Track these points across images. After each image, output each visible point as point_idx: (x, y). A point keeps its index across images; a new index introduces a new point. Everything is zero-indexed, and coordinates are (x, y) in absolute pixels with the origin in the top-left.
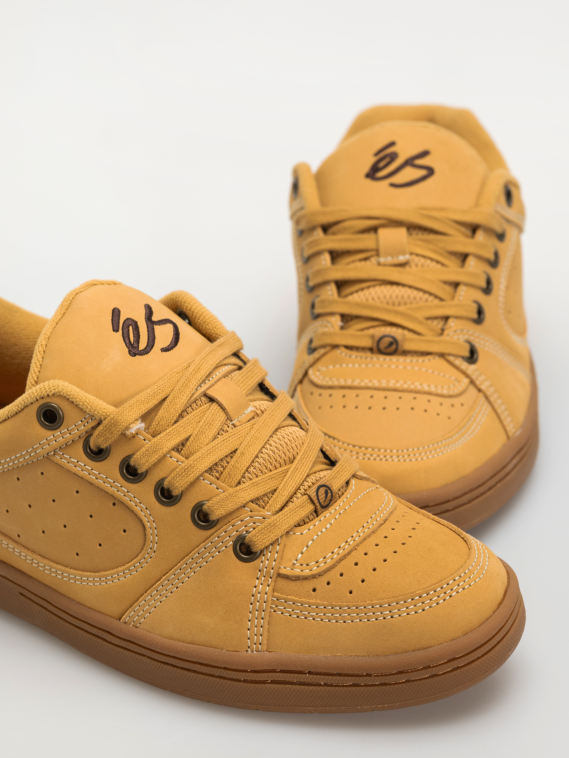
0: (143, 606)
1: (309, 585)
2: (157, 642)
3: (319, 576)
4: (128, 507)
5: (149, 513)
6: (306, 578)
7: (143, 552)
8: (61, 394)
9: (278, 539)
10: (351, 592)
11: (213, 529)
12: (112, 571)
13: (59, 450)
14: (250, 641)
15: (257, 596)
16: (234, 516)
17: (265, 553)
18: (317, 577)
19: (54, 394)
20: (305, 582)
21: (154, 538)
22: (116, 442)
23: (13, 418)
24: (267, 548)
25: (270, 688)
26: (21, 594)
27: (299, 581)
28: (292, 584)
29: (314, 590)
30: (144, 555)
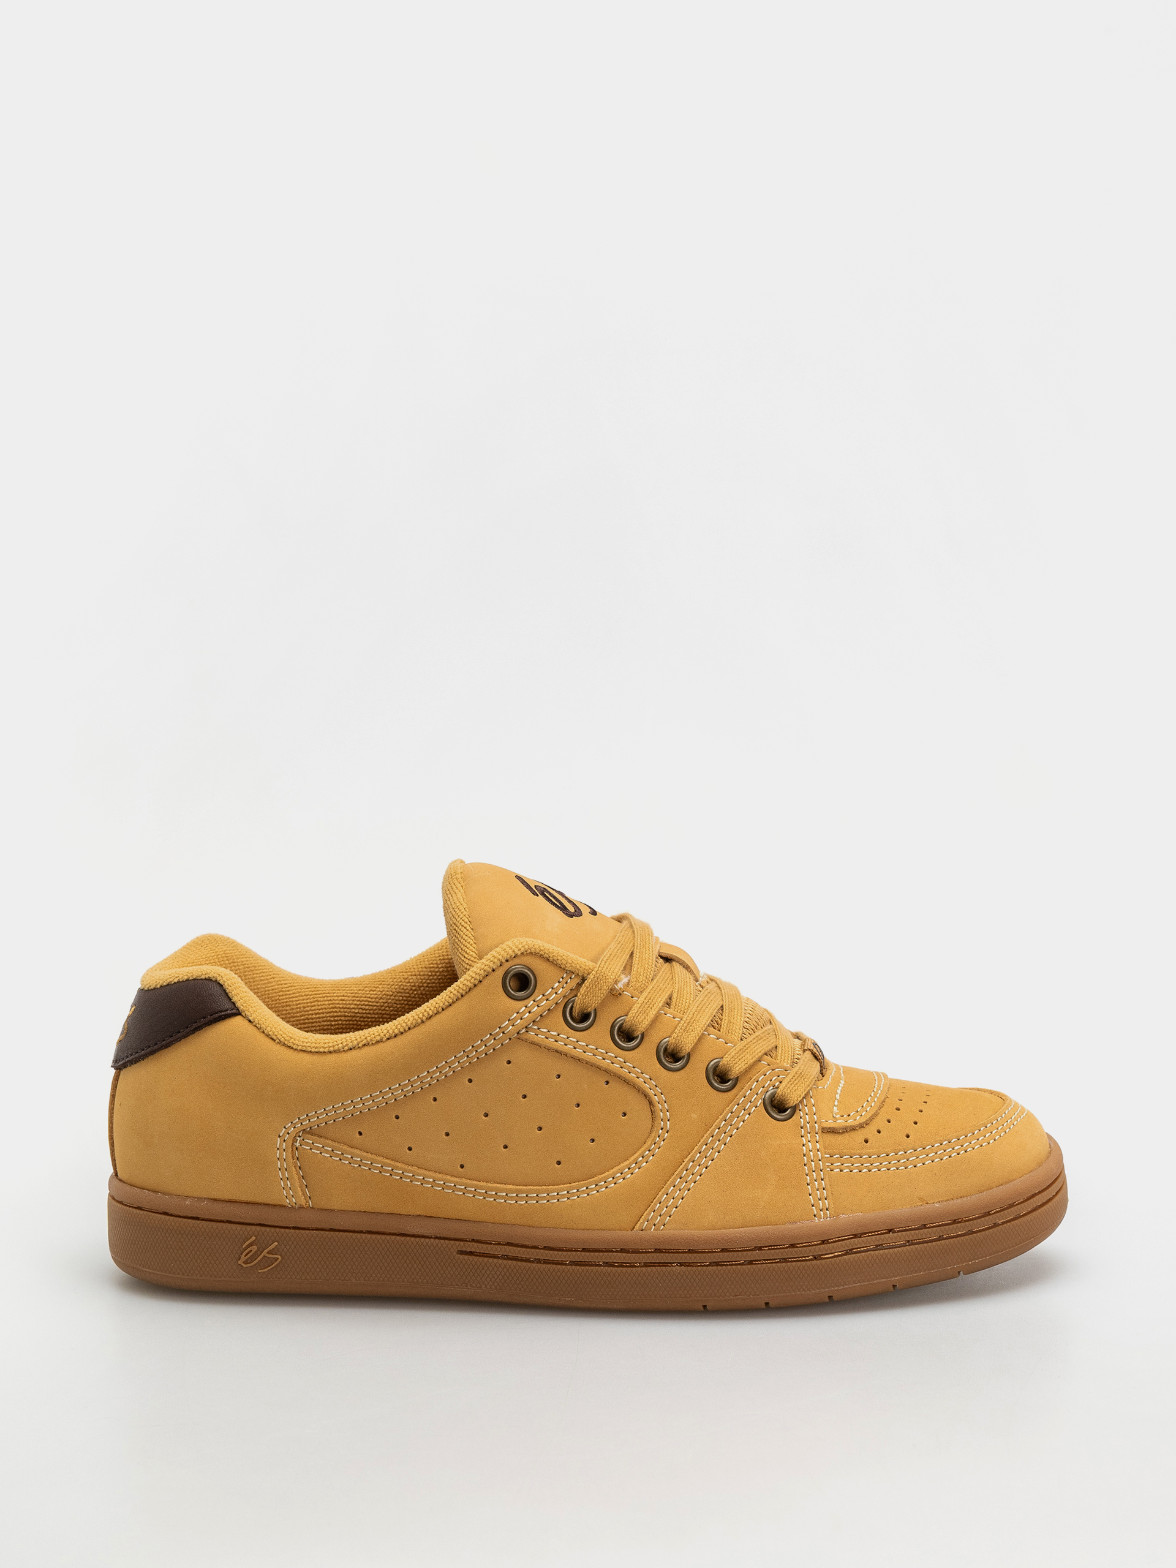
0: (666, 1200)
1: (860, 1136)
2: (698, 1237)
3: (866, 1124)
4: (626, 1082)
5: (655, 1084)
6: (853, 1129)
7: (653, 1135)
8: (533, 950)
9: (808, 1092)
10: (908, 1136)
11: (734, 1090)
12: (611, 1171)
13: (533, 1025)
14: (816, 1208)
15: (809, 1154)
16: (754, 1071)
17: (801, 1107)
18: (865, 1126)
19: (522, 953)
20: (853, 1134)
21: (665, 1114)
22: (603, 1003)
23: (466, 997)
24: (801, 1102)
25: (849, 1259)
26: (462, 1253)
27: (846, 1134)
28: (840, 1138)
29: (866, 1141)
30: (655, 1138)
